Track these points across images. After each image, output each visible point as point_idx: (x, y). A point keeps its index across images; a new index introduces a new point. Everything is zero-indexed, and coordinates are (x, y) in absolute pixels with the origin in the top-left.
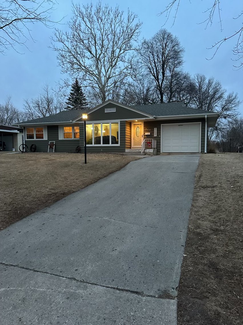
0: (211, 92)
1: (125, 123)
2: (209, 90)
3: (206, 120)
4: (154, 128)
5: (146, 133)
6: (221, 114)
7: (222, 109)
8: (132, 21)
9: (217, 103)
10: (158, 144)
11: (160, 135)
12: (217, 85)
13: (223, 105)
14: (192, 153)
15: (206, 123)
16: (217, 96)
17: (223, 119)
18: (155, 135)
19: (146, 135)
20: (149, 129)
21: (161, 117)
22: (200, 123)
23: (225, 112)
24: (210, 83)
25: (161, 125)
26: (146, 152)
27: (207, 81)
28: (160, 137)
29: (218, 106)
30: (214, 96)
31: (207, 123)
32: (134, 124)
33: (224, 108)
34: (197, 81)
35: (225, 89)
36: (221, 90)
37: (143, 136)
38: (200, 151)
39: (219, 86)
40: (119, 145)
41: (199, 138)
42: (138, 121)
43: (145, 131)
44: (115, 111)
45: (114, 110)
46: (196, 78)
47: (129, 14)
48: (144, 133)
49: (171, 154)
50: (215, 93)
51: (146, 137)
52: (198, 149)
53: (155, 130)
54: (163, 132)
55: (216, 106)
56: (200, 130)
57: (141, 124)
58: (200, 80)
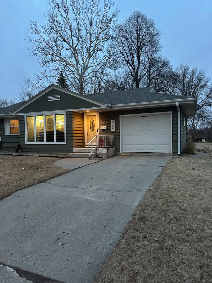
0: (195, 81)
1: (72, 114)
2: (193, 79)
3: (178, 109)
4: (112, 120)
5: (101, 127)
6: (206, 102)
7: (207, 97)
8: (108, 9)
9: (201, 92)
10: (117, 140)
11: (119, 129)
12: (201, 74)
13: (207, 93)
14: (160, 154)
15: (178, 112)
16: (201, 84)
17: (208, 107)
18: (113, 130)
19: (102, 130)
20: (105, 121)
21: (117, 106)
22: (170, 113)
23: (209, 100)
24: (194, 73)
25: (120, 116)
26: (97, 152)
27: (190, 71)
28: (118, 132)
29: (203, 94)
30: (198, 84)
31: (180, 112)
32: (87, 116)
33: (209, 96)
34: (180, 71)
35: (209, 77)
36: (204, 79)
37: (98, 130)
38: (172, 152)
39: (203, 75)
40: (65, 143)
41: (170, 133)
42: (90, 112)
43: (100, 124)
44: (60, 99)
45: (58, 98)
46: (180, 68)
47: (105, 3)
48: (100, 127)
49: (133, 154)
50: (199, 82)
51: (101, 131)
52: (168, 149)
53: (113, 123)
54: (122, 124)
55: (200, 94)
56: (170, 123)
57: (96, 115)
58: (183, 70)
